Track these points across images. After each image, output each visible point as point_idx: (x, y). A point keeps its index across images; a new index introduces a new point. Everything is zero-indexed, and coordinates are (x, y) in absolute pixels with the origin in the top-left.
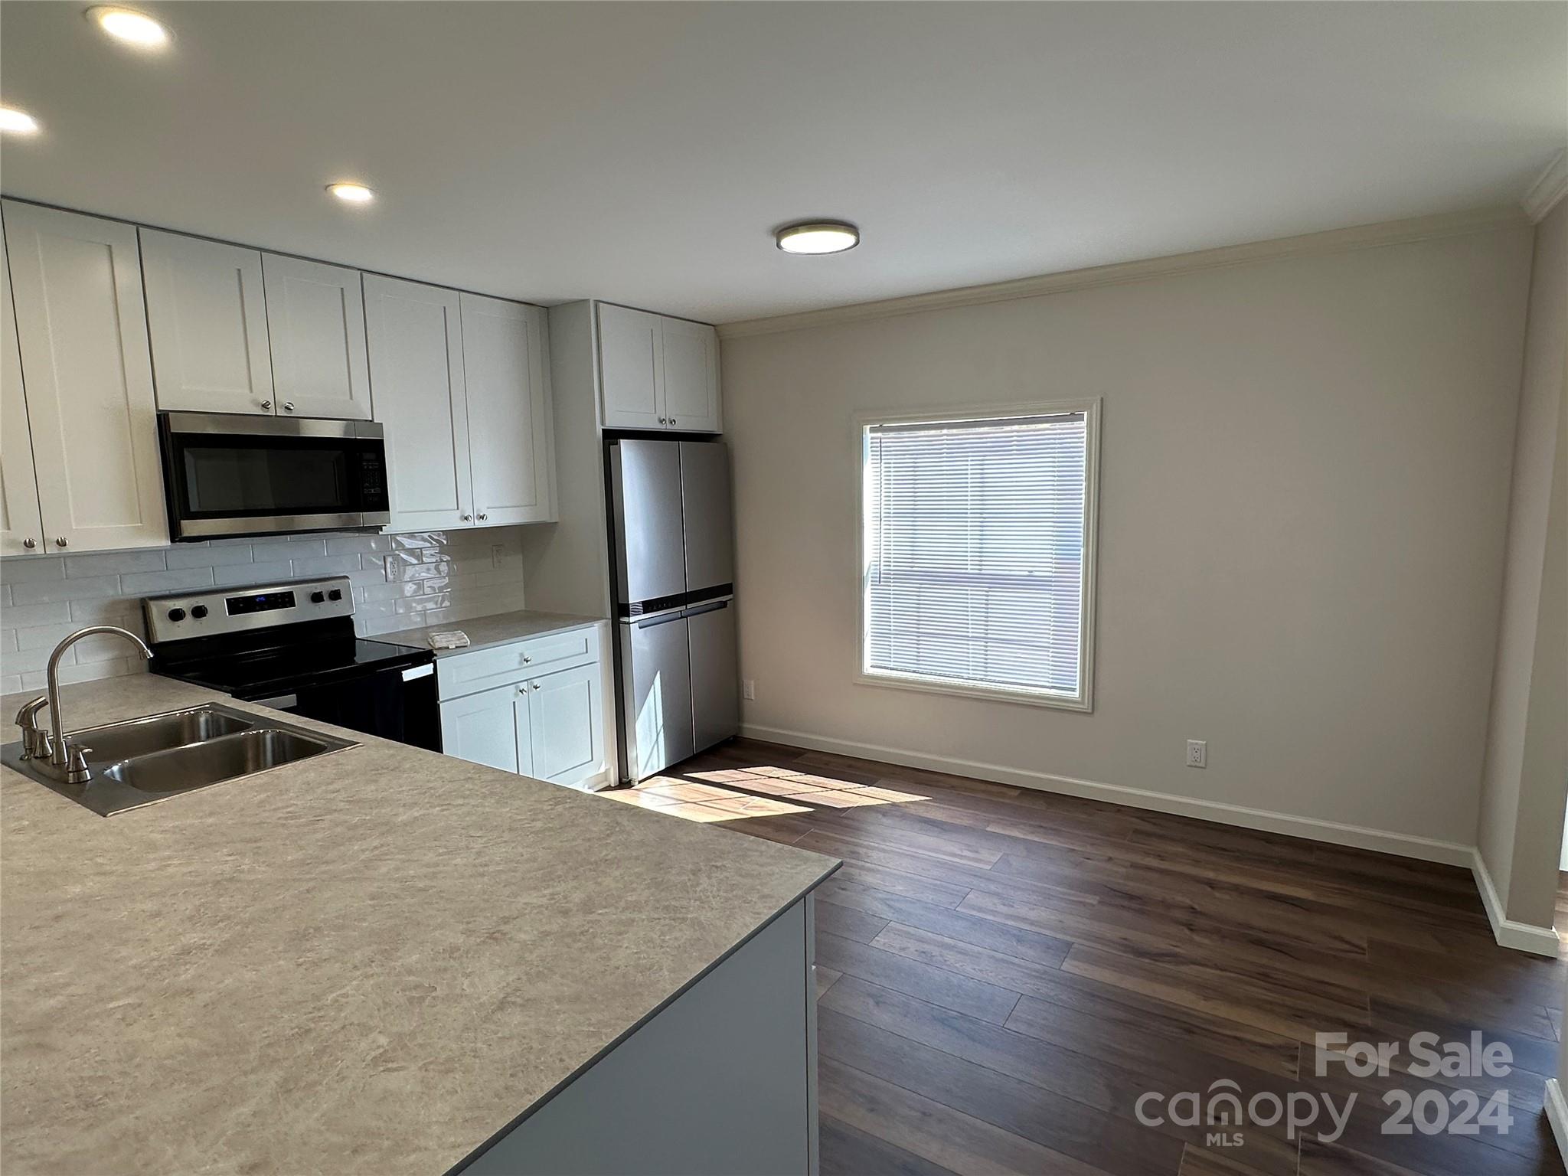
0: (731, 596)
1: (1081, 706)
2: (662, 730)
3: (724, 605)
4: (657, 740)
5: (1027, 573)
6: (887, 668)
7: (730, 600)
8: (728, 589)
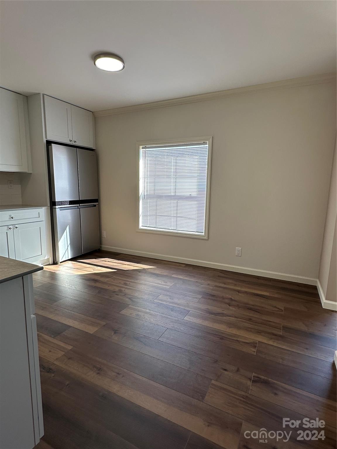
0: (98, 203)
1: (205, 238)
2: (70, 245)
3: (95, 206)
4: (68, 248)
5: (189, 195)
6: (146, 227)
7: (97, 204)
8: (96, 201)
